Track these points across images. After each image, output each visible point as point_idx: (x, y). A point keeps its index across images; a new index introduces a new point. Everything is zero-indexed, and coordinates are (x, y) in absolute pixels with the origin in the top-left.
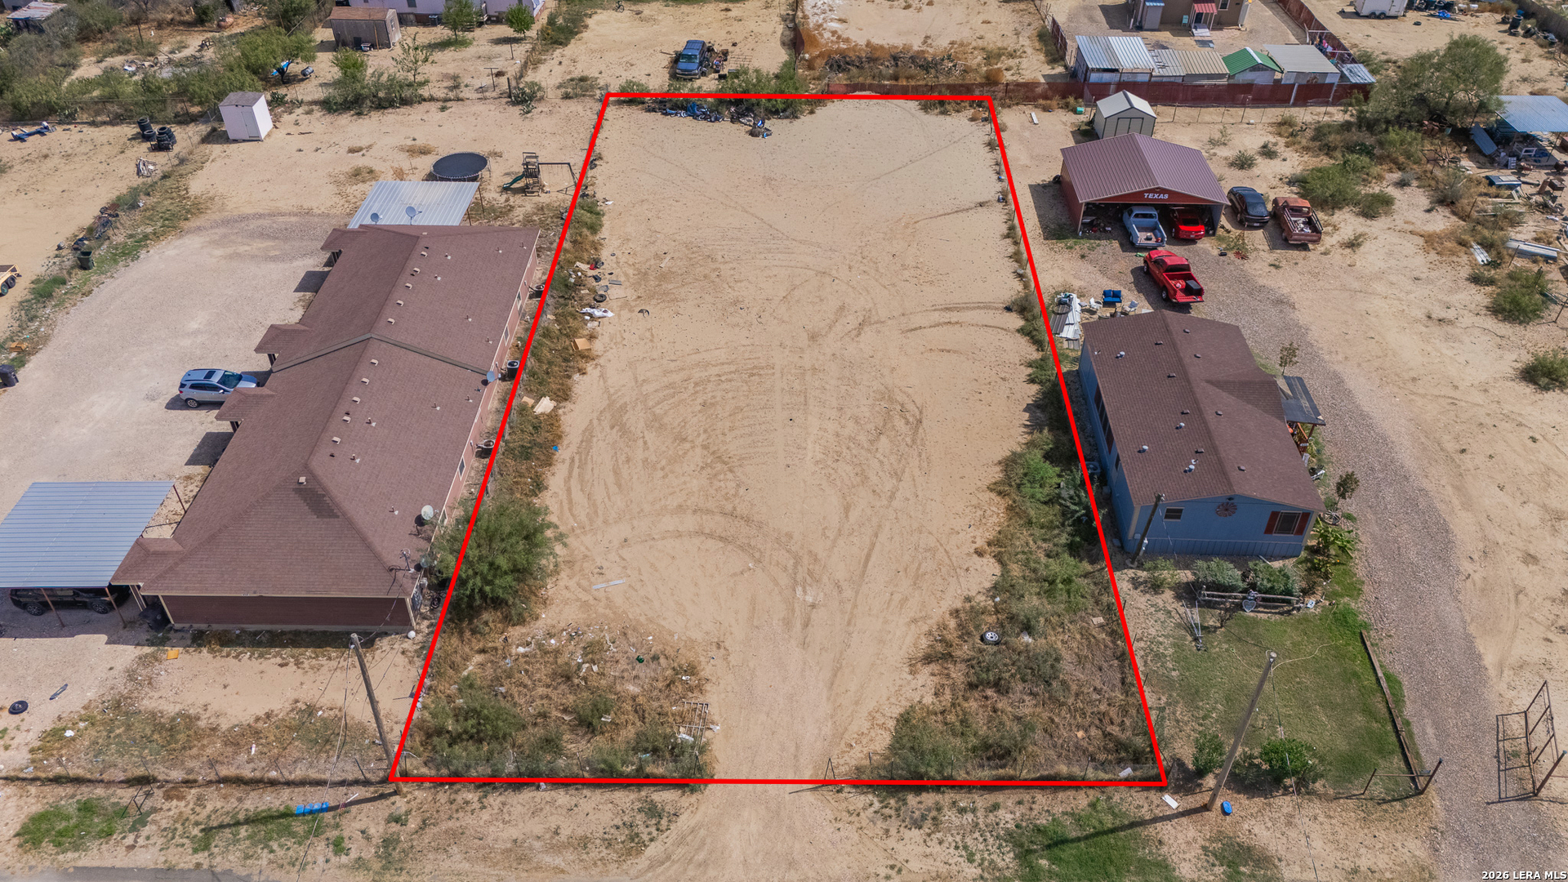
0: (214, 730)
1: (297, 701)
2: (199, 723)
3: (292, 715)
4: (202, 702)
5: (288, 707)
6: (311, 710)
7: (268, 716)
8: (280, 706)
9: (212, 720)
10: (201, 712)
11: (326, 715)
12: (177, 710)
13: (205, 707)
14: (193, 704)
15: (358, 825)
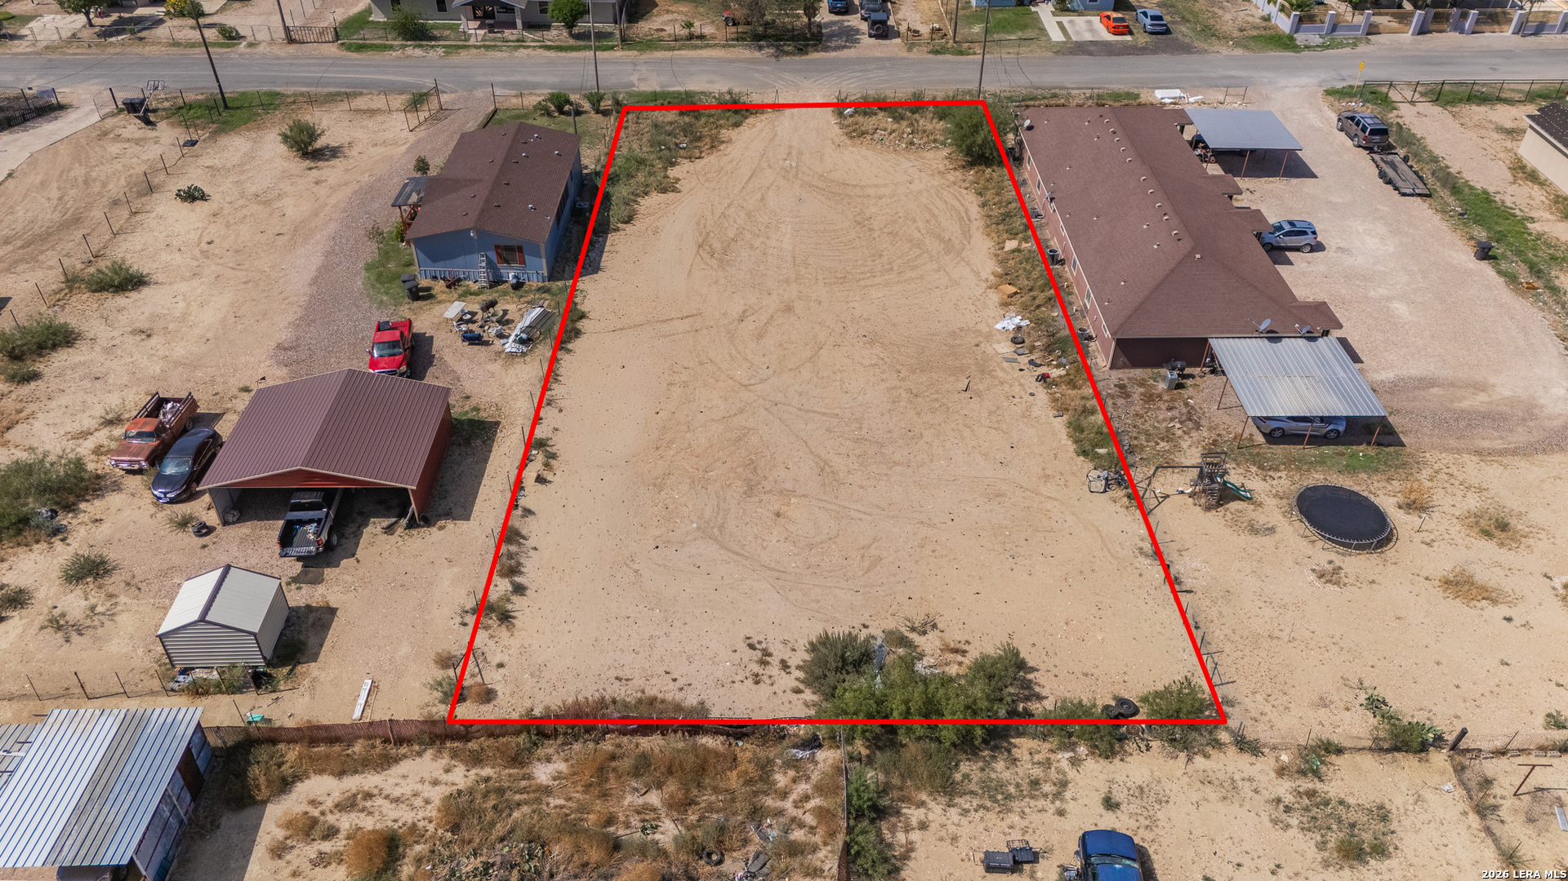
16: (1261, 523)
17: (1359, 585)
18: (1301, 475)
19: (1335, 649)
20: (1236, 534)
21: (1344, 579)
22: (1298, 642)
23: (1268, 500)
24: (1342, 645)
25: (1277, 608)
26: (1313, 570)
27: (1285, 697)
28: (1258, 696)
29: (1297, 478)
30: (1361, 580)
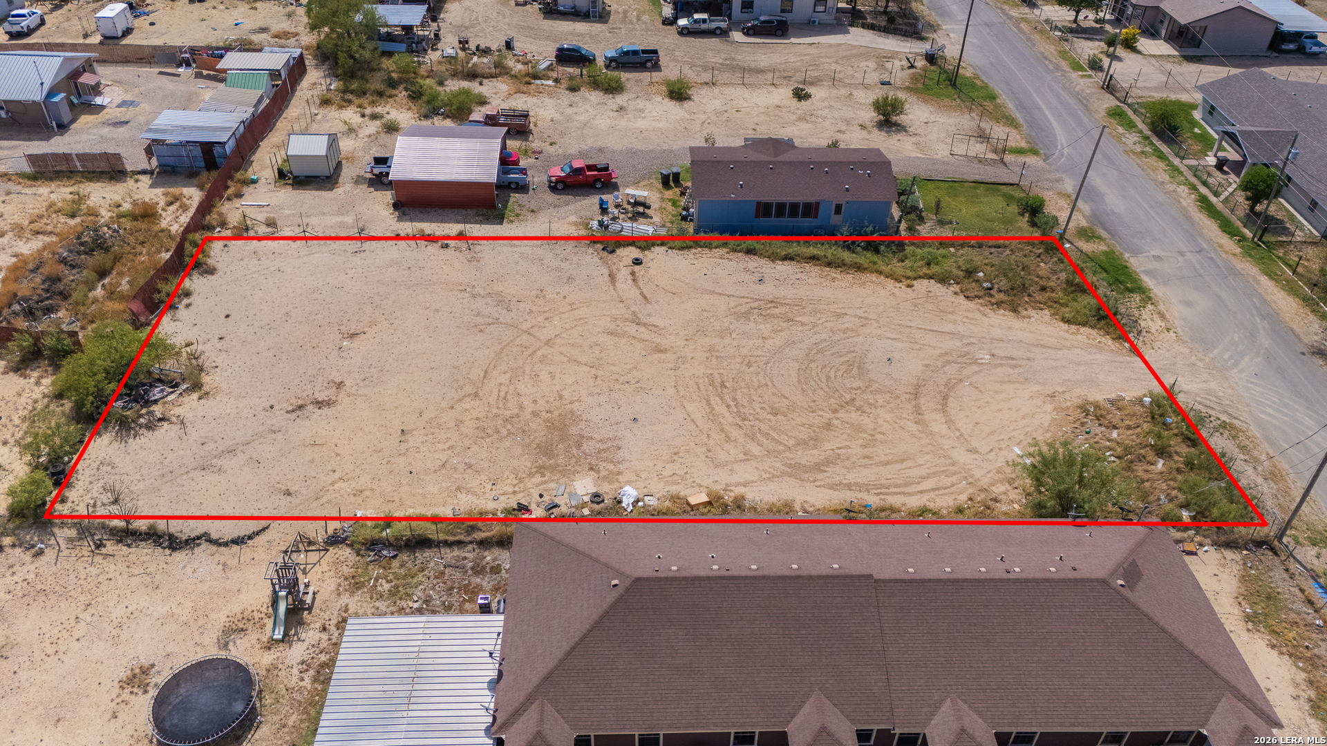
0: (1311, 682)
1: (1249, 630)
2: (1313, 696)
3: (1263, 629)
4: (1292, 703)
5: (1257, 635)
6: (1248, 618)
7: (1273, 646)
8: (1260, 641)
9: (1304, 688)
10: (1302, 700)
11: (1247, 606)
12: (1313, 721)
13: (1297, 698)
14: (1300, 709)
15: (1316, 562)
16: (238, 642)
17: (116, 701)
18: (300, 703)
19: (51, 650)
20: (230, 614)
21: (130, 689)
22: (73, 624)
23: (271, 658)
24: (52, 657)
25: (119, 620)
26: (153, 666)
27: (20, 595)
28: (33, 576)
29: (297, 696)
30: (123, 705)
